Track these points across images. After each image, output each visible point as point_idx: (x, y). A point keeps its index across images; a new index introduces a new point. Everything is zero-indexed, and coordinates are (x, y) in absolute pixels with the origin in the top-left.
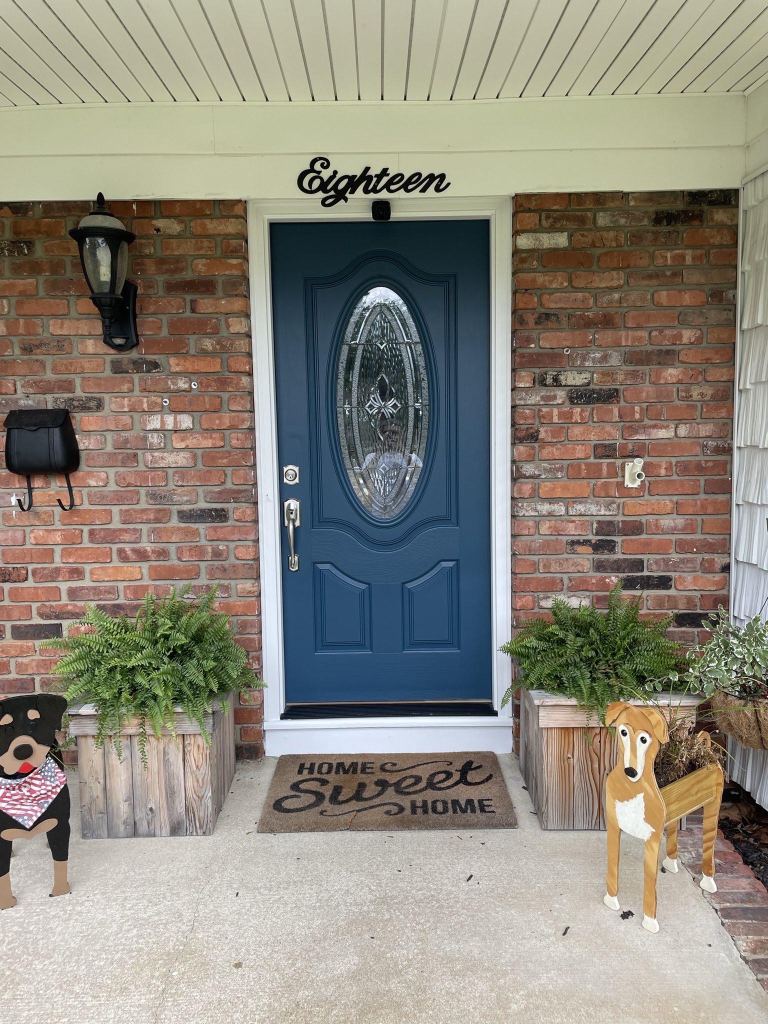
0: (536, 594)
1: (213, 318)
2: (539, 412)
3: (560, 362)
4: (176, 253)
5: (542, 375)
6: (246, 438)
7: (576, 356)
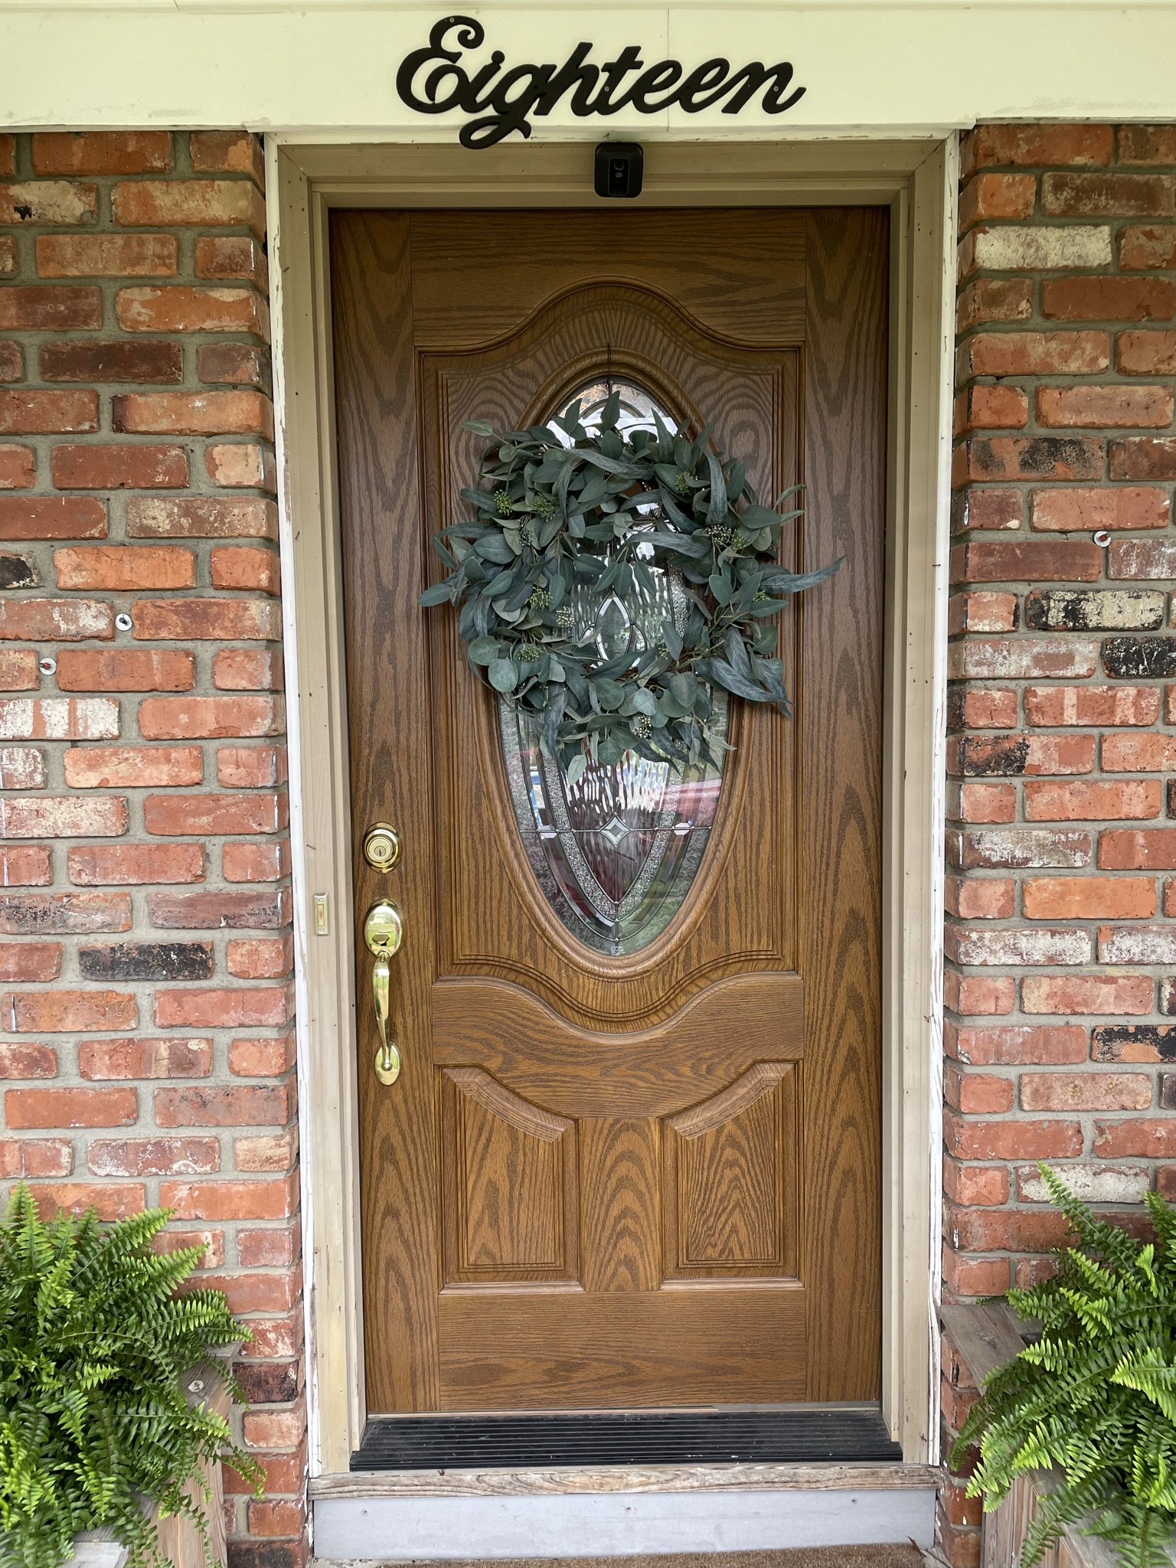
0: (1010, 1166)
1: (172, 446)
2: (1025, 697)
3: (1086, 567)
4: (72, 272)
5: (1036, 600)
6: (261, 762)
7: (1127, 553)
